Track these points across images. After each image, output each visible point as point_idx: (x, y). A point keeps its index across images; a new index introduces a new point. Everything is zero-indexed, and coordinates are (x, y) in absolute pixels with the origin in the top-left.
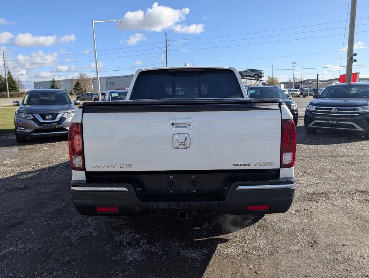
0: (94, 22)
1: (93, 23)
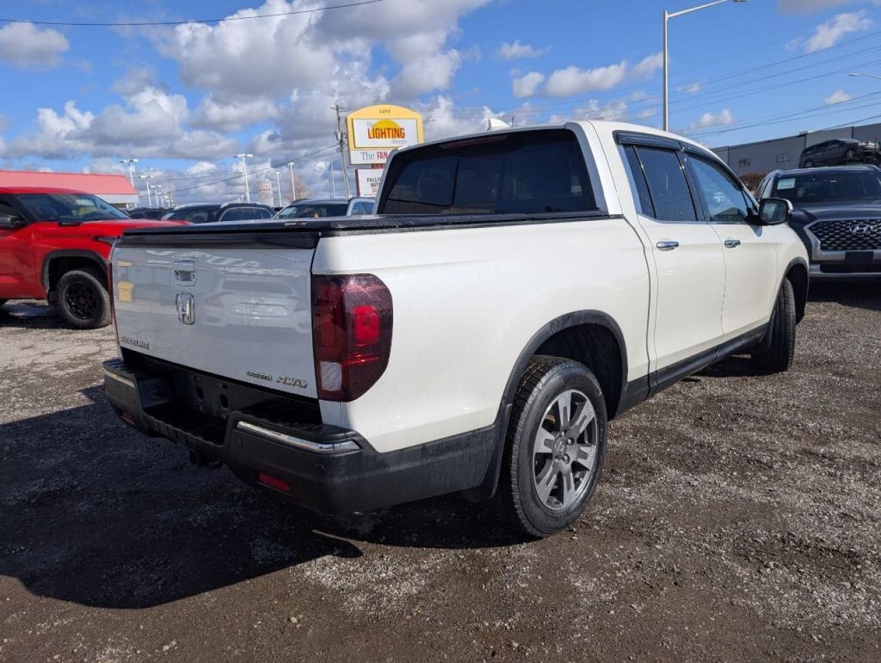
0: (667, 16)
1: (666, 20)
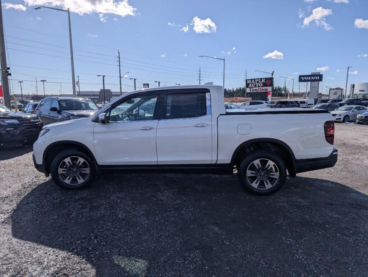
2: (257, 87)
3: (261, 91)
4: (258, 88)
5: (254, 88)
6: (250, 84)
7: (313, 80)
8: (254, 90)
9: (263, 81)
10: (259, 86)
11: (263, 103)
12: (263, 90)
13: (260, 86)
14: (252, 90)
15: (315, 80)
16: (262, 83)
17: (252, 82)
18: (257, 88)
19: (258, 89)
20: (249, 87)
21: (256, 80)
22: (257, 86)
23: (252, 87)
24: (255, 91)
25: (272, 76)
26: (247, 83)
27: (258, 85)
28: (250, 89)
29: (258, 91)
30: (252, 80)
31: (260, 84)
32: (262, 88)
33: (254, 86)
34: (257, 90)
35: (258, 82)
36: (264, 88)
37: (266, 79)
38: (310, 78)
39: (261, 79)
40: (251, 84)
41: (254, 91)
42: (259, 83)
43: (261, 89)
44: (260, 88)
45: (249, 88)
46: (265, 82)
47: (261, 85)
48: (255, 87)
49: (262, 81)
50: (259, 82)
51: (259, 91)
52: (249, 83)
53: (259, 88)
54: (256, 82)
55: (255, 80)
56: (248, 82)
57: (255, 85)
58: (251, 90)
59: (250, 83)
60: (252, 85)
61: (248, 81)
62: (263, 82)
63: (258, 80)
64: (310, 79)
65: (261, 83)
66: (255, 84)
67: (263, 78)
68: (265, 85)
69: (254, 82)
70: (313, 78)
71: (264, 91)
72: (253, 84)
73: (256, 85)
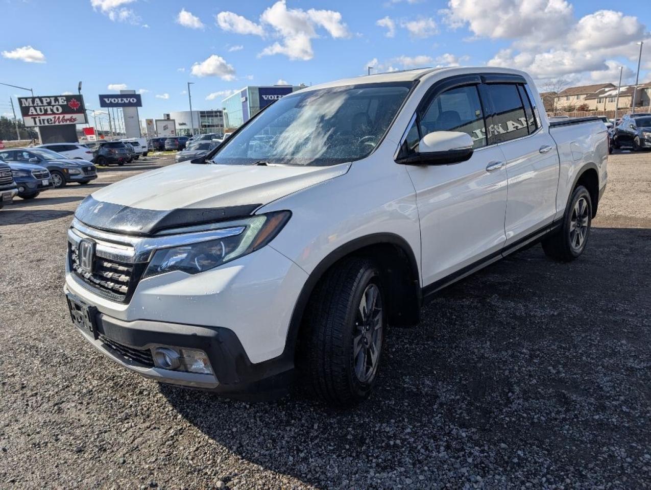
2: (50, 114)
3: (61, 123)
4: (53, 116)
5: (42, 117)
6: (32, 109)
7: (126, 103)
8: (43, 120)
9: (61, 101)
10: (54, 113)
11: (77, 148)
12: (66, 120)
13: (55, 111)
14: (40, 120)
15: (130, 105)
16: (61, 106)
17: (35, 105)
18: (51, 117)
19: (53, 120)
20: (30, 113)
21: (44, 99)
22: (49, 112)
23: (38, 115)
24: (46, 124)
25: (80, 93)
26: (24, 105)
27: (52, 110)
28: (34, 119)
29: (55, 122)
30: (33, 99)
31: (55, 107)
32: (61, 116)
33: (41, 111)
34: (51, 120)
35: (49, 104)
36: (68, 116)
37: (68, 98)
38: (120, 99)
39: (56, 99)
40: (34, 107)
41: (44, 123)
42: (53, 106)
43: (60, 119)
44: (57, 116)
45: (30, 117)
46: (65, 103)
47: (58, 109)
48: (46, 113)
49: (59, 102)
50: (53, 103)
51: (57, 123)
52: (27, 105)
53: (55, 117)
54: (45, 103)
55: (40, 98)
56: (26, 103)
57: (43, 110)
58: (37, 120)
59: (31, 105)
60: (36, 110)
61: (23, 101)
62: (61, 103)
63: (48, 100)
64: (120, 102)
65: (58, 105)
66: (42, 108)
67: (61, 96)
68: (66, 110)
69: (40, 104)
70: (125, 99)
71: (68, 123)
72: (38, 109)
73: (46, 111)
